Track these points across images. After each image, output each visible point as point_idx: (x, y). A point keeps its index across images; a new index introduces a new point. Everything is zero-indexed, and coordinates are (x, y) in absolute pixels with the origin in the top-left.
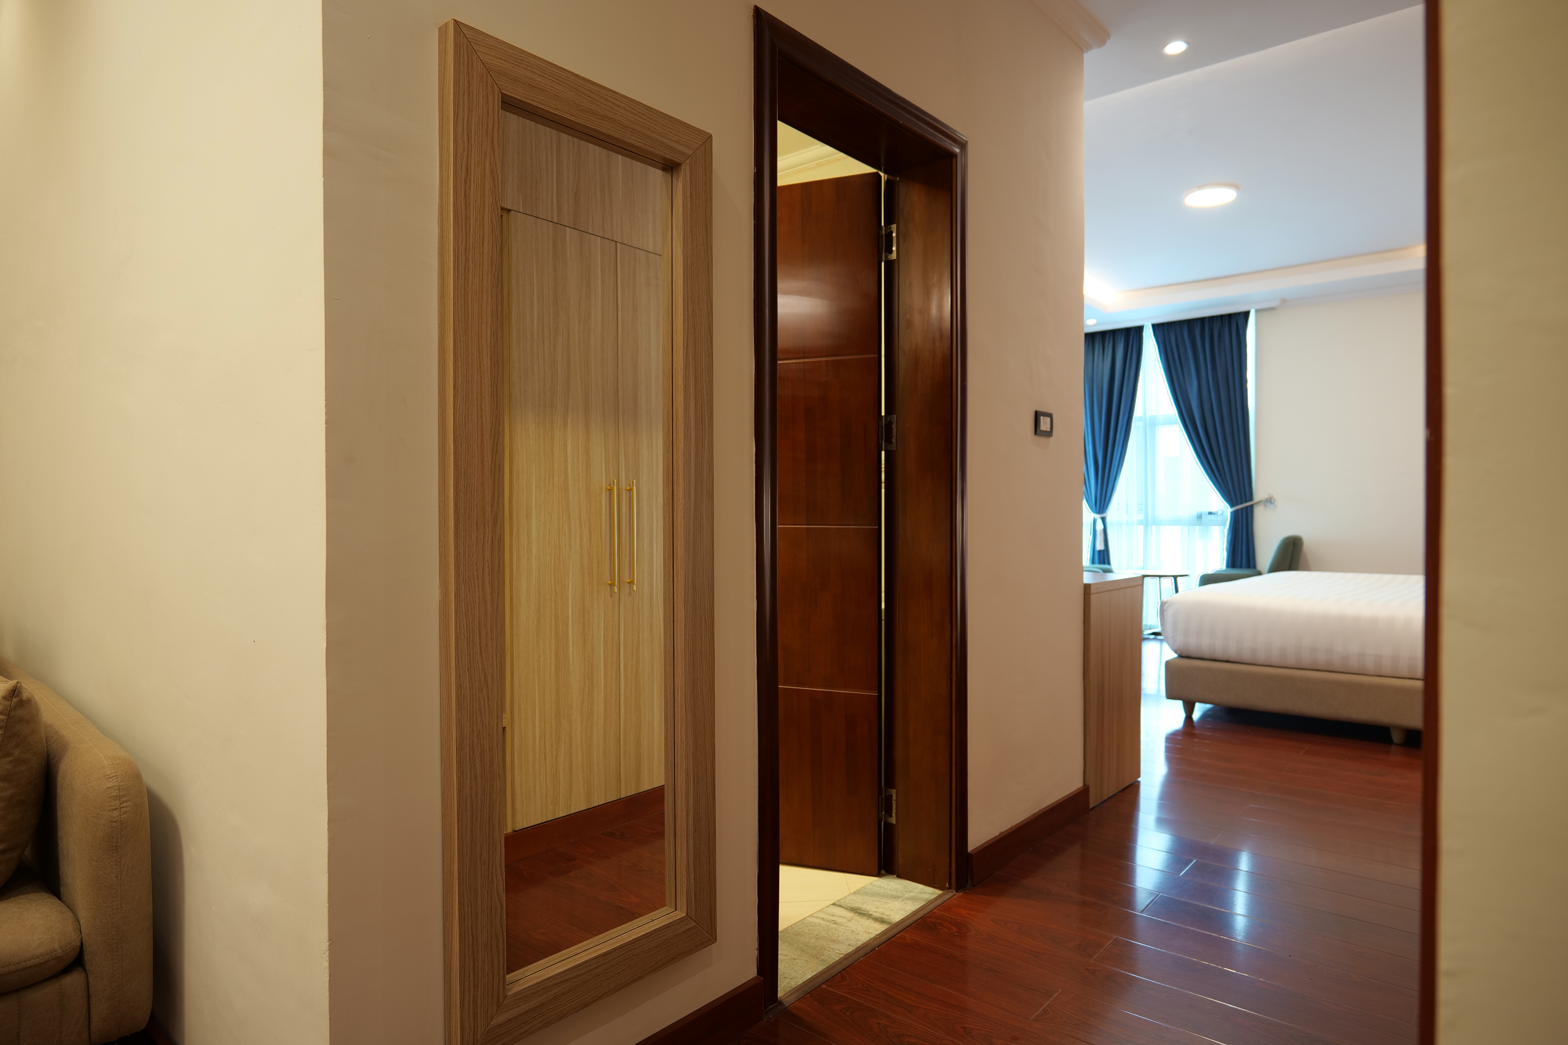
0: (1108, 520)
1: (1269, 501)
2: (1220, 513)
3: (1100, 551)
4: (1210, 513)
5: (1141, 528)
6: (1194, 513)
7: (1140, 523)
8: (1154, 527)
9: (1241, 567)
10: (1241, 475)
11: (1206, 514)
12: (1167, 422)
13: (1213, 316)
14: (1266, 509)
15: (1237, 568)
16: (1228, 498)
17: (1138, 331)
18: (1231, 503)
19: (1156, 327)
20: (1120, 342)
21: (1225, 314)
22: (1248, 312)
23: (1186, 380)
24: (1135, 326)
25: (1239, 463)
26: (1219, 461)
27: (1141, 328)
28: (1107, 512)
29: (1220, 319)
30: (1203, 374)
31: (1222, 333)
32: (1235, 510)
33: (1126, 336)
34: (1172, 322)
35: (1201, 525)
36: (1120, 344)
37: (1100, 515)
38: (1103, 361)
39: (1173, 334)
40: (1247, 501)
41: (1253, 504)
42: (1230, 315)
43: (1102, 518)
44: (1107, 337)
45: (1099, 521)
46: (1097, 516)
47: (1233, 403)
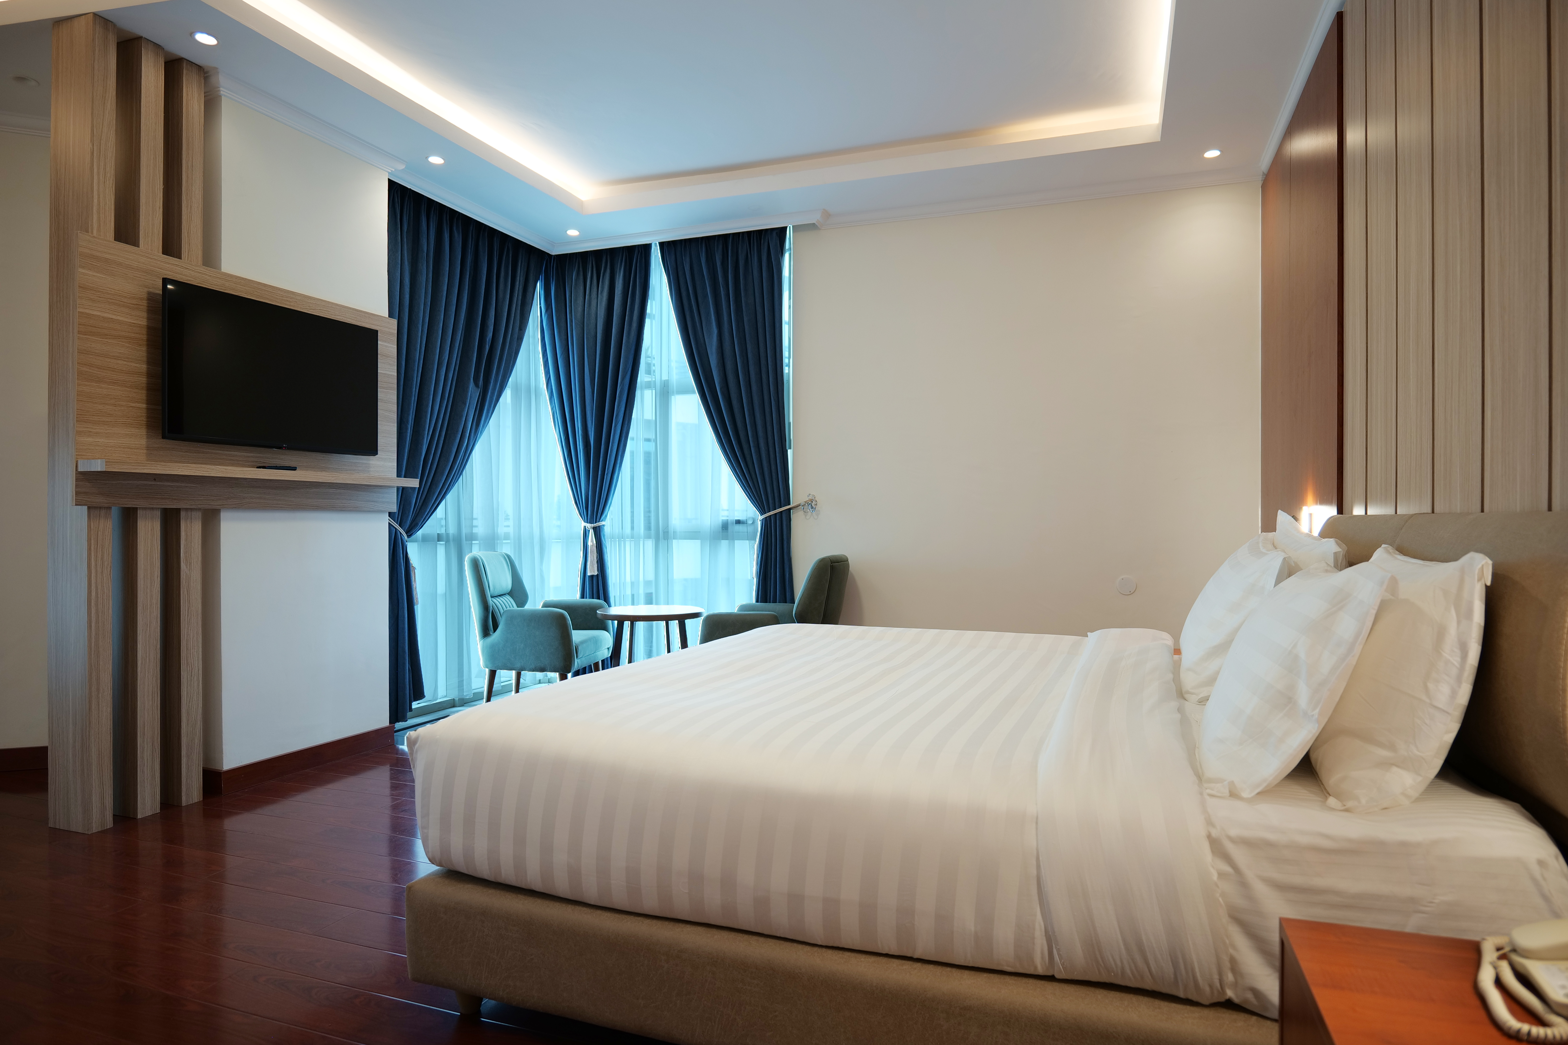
0: (606, 532)
1: (811, 504)
2: (748, 521)
3: (593, 576)
4: (738, 522)
5: (650, 544)
6: (717, 522)
7: (649, 536)
8: (667, 542)
9: (775, 602)
10: (773, 467)
11: (733, 524)
12: (683, 388)
13: (739, 234)
14: (806, 516)
15: (770, 603)
16: (756, 500)
17: (643, 252)
18: (761, 508)
19: (665, 247)
20: (620, 269)
21: (754, 231)
22: (783, 230)
23: (703, 326)
24: (639, 245)
25: (771, 450)
26: (745, 446)
27: (647, 248)
28: (603, 520)
29: (747, 238)
30: (725, 318)
31: (749, 259)
32: (766, 517)
33: (628, 261)
34: (685, 240)
35: (727, 539)
36: (620, 272)
37: (592, 525)
38: (596, 296)
39: (688, 259)
40: (782, 505)
41: (789, 509)
42: (760, 233)
43: (594, 529)
44: (604, 261)
45: (591, 532)
46: (589, 526)
47: (763, 362)
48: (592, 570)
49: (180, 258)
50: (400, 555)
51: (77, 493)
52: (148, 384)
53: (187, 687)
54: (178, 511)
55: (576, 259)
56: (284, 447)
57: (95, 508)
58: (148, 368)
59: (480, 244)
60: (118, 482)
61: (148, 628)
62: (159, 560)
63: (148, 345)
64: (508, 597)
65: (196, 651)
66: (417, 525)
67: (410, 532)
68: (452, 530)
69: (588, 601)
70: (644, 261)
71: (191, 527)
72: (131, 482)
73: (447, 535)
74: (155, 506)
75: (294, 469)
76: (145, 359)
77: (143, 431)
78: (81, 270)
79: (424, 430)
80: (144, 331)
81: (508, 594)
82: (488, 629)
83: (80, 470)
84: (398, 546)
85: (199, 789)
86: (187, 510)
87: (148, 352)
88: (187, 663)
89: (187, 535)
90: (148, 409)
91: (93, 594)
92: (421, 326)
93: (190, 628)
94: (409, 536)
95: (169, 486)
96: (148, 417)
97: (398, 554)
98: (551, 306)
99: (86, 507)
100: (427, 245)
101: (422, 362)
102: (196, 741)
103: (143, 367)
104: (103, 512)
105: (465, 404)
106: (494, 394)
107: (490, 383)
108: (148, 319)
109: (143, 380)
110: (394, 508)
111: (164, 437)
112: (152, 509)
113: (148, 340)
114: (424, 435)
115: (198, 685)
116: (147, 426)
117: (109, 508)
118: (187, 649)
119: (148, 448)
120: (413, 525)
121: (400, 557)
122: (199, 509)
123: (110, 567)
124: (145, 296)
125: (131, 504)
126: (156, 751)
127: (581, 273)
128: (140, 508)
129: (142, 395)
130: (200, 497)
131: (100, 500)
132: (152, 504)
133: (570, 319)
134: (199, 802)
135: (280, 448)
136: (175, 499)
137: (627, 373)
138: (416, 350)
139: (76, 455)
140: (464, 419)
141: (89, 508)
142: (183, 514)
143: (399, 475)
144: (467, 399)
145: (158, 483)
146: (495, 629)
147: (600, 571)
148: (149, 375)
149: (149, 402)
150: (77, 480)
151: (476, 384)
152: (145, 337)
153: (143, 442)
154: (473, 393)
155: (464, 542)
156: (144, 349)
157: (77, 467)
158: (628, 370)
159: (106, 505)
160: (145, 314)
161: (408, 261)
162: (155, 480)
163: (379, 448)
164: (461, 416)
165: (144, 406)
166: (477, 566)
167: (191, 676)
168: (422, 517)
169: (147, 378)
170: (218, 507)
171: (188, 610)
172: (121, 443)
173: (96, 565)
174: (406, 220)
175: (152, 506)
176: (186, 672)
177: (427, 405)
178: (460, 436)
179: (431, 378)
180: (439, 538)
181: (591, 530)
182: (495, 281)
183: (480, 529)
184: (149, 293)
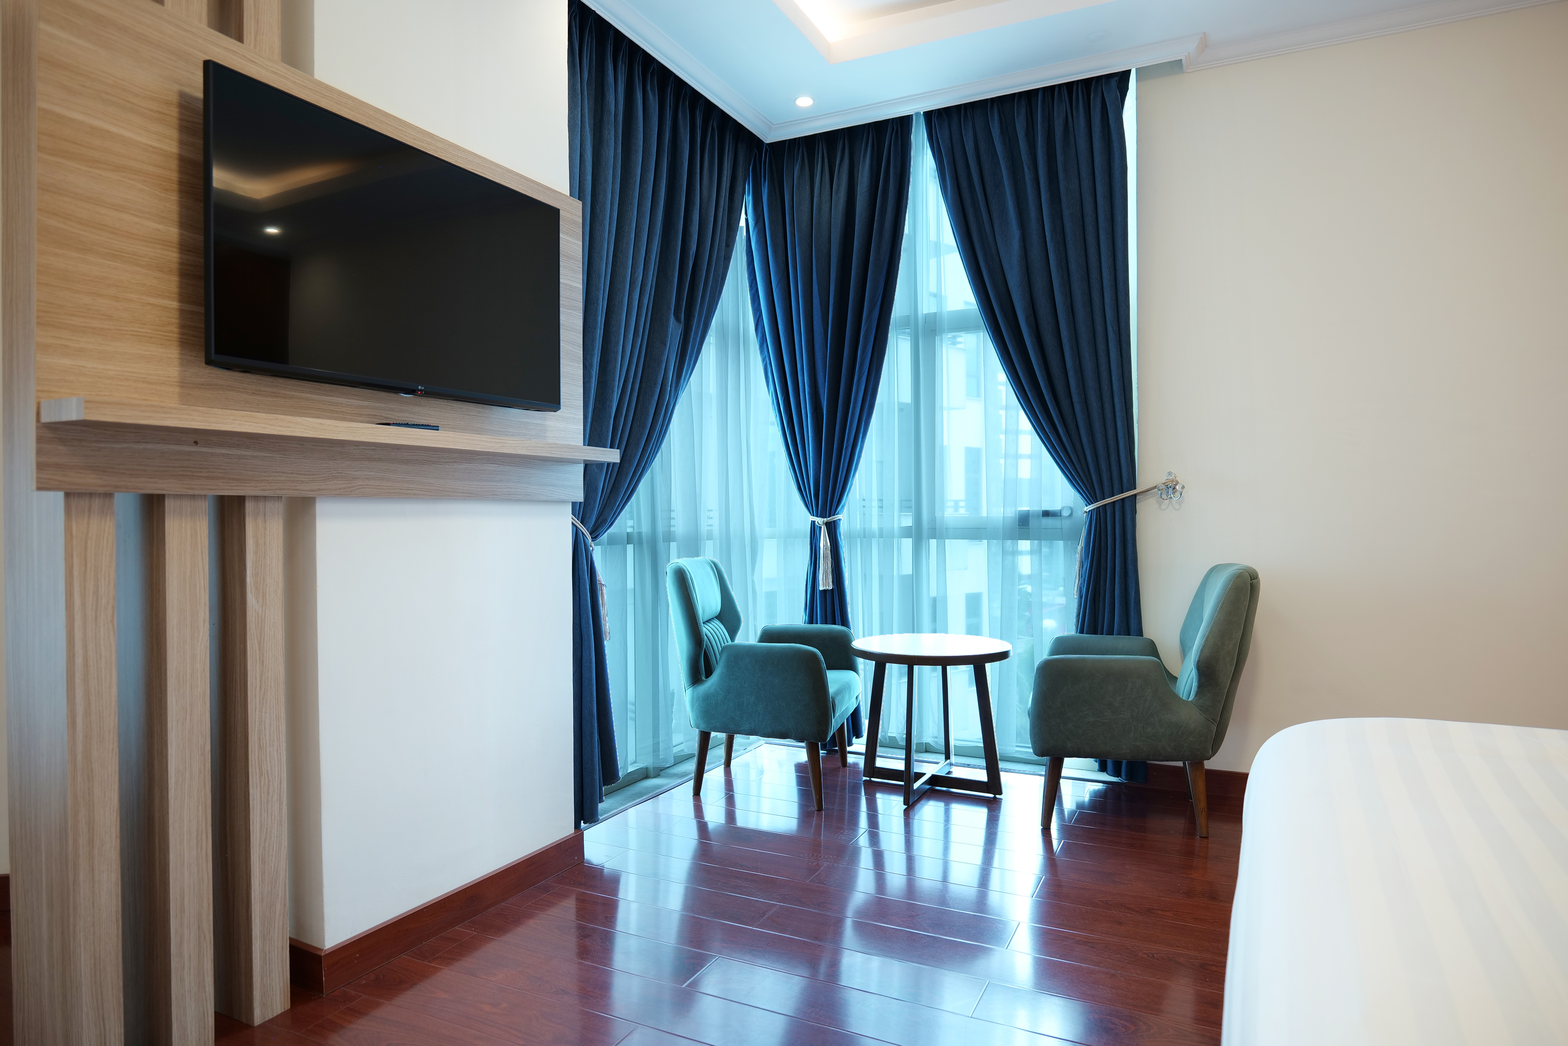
0: (843, 529)
1: (1171, 488)
2: (1066, 513)
3: (825, 592)
4: (1046, 514)
5: (907, 544)
6: (1011, 513)
7: (907, 532)
8: (933, 542)
9: (1111, 633)
10: (1111, 433)
11: (1038, 516)
12: (960, 324)
13: (1052, 88)
14: (1160, 505)
15: (1102, 634)
16: (1083, 482)
17: (899, 130)
18: (1090, 493)
19: (934, 120)
20: (864, 157)
21: (1077, 81)
22: (1125, 76)
23: (996, 229)
24: (893, 119)
25: (1107, 406)
26: (1065, 403)
27: (903, 124)
28: (838, 512)
29: (1066, 91)
30: (1033, 214)
31: (1071, 125)
32: (1099, 507)
33: (875, 145)
34: (966, 105)
35: (1029, 540)
36: (864, 161)
37: (825, 519)
38: (829, 198)
39: (970, 133)
40: (1125, 487)
41: (1135, 496)
42: (1087, 83)
43: (827, 524)
44: (840, 148)
45: (824, 528)
46: (819, 521)
47: (1094, 275)
48: (825, 583)
49: (240, 38)
50: (583, 567)
51: (40, 466)
52: (181, 264)
53: (261, 815)
54: (241, 500)
55: (799, 150)
56: (420, 390)
57: (80, 495)
58: (181, 235)
59: (680, 115)
60: (125, 445)
61: (188, 717)
62: (207, 591)
63: (181, 191)
64: (717, 622)
65: (275, 748)
66: (605, 521)
67: (595, 533)
68: (645, 528)
69: (819, 626)
70: (900, 143)
71: (265, 529)
72: (149, 446)
73: (640, 534)
74: (196, 492)
75: (436, 428)
76: (175, 217)
77: (173, 352)
78: (43, 26)
79: (614, 380)
80: (174, 164)
81: (715, 617)
82: (699, 673)
83: (45, 419)
84: (579, 553)
85: (284, 991)
86: (256, 498)
87: (182, 206)
88: (261, 774)
89: (257, 544)
90: (182, 311)
91: (79, 660)
92: (608, 223)
93: (264, 710)
94: (594, 538)
95: (224, 455)
96: (182, 326)
97: (580, 567)
98: (762, 217)
99: (60, 495)
100: (615, 101)
101: (609, 277)
102: (279, 906)
103: (173, 232)
104: (97, 503)
105: (665, 345)
106: (698, 335)
107: (694, 316)
108: (182, 143)
109: (173, 256)
110: (580, 497)
111: (209, 362)
112: (193, 497)
113: (181, 183)
114: (614, 386)
115: (280, 809)
116: (181, 342)
117: (109, 496)
118: (260, 747)
119: (183, 384)
120: (599, 521)
121: (583, 570)
122: (279, 498)
123: (113, 608)
124: (175, 98)
125: (154, 487)
126: (205, 938)
127: (807, 168)
128: (169, 495)
129: (172, 283)
130: (280, 476)
131: (90, 480)
132: (192, 489)
133: (791, 232)
134: (285, 1012)
135: (412, 392)
136: (234, 479)
137: (876, 302)
138: (601, 259)
139: (38, 391)
140: (664, 366)
141: (67, 495)
142: (249, 506)
143: (584, 445)
144: (668, 336)
145: (203, 450)
146: (709, 673)
147: (835, 584)
148: (184, 247)
149: (183, 298)
150: (39, 440)
151: (677, 319)
152: (174, 176)
153: (173, 371)
154: (674, 329)
155: (661, 545)
156: (174, 197)
157: (38, 414)
158: (878, 298)
159: (101, 490)
160: (174, 134)
161: (589, 126)
162: (196, 443)
163: (562, 401)
164: (661, 362)
165: (175, 304)
166: (682, 580)
167: (268, 794)
168: (612, 509)
169: (181, 253)
170: (310, 494)
171: (261, 677)
172: (131, 372)
173: (84, 605)
174: (587, 64)
175: (191, 492)
176: (259, 789)
177: (617, 343)
178: (659, 391)
179: (622, 302)
180: (629, 539)
181: (823, 527)
182: (698, 171)
183: (679, 526)
184: (182, 95)
